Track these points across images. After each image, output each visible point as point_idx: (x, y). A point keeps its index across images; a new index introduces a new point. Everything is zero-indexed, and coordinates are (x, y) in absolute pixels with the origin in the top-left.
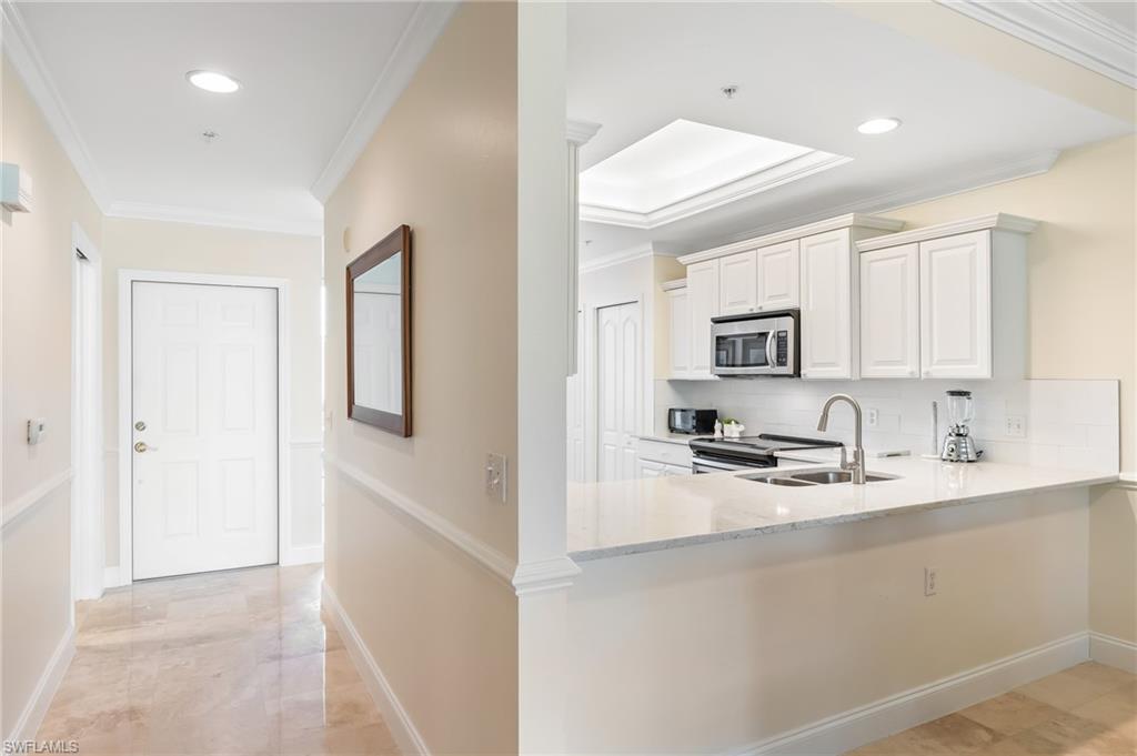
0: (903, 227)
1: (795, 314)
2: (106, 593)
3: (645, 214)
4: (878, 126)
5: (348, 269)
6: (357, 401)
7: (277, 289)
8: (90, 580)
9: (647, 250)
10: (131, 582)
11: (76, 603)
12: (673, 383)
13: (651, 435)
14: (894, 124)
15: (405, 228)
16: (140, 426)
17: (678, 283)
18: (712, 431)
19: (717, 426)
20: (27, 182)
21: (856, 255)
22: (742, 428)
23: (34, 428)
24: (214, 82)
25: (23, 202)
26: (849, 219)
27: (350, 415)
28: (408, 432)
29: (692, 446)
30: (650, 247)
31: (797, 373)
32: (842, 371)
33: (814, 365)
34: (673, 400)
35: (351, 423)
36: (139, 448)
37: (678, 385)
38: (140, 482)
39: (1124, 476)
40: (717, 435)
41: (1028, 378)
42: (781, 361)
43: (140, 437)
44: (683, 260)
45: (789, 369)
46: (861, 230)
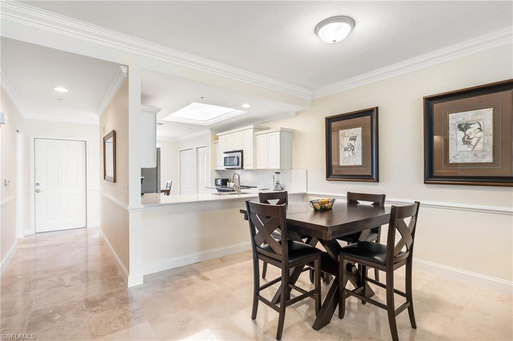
0: (269, 128)
1: (242, 151)
2: (25, 236)
3: (205, 121)
4: (246, 106)
5: (104, 138)
6: (107, 175)
7: (86, 141)
8: (21, 232)
9: (208, 132)
10: (34, 233)
11: (17, 239)
12: (217, 171)
13: (210, 187)
14: (250, 106)
15: (114, 131)
16: (38, 184)
17: (216, 141)
18: (226, 185)
19: (228, 183)
20: (6, 117)
21: (255, 136)
22: (234, 184)
23: (7, 182)
24: (61, 89)
25: (5, 122)
26: (252, 126)
27: (105, 179)
28: (115, 181)
29: (217, 189)
30: (209, 130)
31: (242, 168)
32: (251, 167)
33: (246, 165)
34: (216, 176)
35: (105, 181)
36: (37, 191)
37: (218, 171)
38: (38, 202)
39: (307, 193)
40: (228, 186)
41: (291, 169)
42: (238, 164)
43: (37, 187)
44: (218, 134)
45: (240, 166)
46: (256, 129)
